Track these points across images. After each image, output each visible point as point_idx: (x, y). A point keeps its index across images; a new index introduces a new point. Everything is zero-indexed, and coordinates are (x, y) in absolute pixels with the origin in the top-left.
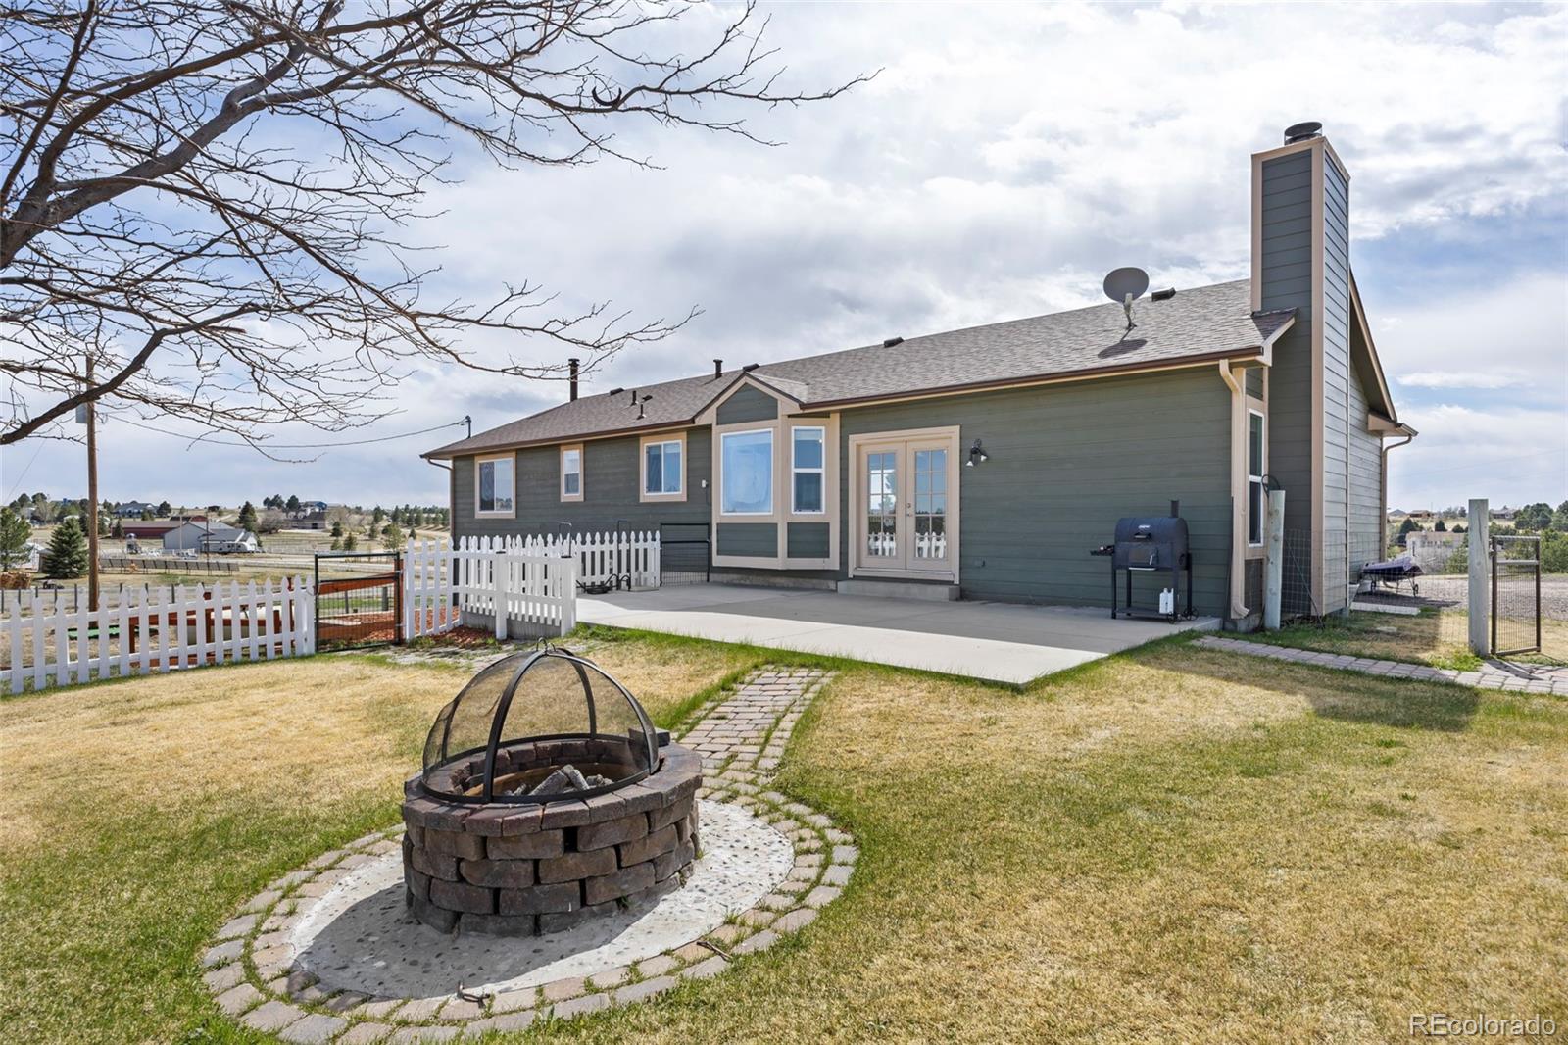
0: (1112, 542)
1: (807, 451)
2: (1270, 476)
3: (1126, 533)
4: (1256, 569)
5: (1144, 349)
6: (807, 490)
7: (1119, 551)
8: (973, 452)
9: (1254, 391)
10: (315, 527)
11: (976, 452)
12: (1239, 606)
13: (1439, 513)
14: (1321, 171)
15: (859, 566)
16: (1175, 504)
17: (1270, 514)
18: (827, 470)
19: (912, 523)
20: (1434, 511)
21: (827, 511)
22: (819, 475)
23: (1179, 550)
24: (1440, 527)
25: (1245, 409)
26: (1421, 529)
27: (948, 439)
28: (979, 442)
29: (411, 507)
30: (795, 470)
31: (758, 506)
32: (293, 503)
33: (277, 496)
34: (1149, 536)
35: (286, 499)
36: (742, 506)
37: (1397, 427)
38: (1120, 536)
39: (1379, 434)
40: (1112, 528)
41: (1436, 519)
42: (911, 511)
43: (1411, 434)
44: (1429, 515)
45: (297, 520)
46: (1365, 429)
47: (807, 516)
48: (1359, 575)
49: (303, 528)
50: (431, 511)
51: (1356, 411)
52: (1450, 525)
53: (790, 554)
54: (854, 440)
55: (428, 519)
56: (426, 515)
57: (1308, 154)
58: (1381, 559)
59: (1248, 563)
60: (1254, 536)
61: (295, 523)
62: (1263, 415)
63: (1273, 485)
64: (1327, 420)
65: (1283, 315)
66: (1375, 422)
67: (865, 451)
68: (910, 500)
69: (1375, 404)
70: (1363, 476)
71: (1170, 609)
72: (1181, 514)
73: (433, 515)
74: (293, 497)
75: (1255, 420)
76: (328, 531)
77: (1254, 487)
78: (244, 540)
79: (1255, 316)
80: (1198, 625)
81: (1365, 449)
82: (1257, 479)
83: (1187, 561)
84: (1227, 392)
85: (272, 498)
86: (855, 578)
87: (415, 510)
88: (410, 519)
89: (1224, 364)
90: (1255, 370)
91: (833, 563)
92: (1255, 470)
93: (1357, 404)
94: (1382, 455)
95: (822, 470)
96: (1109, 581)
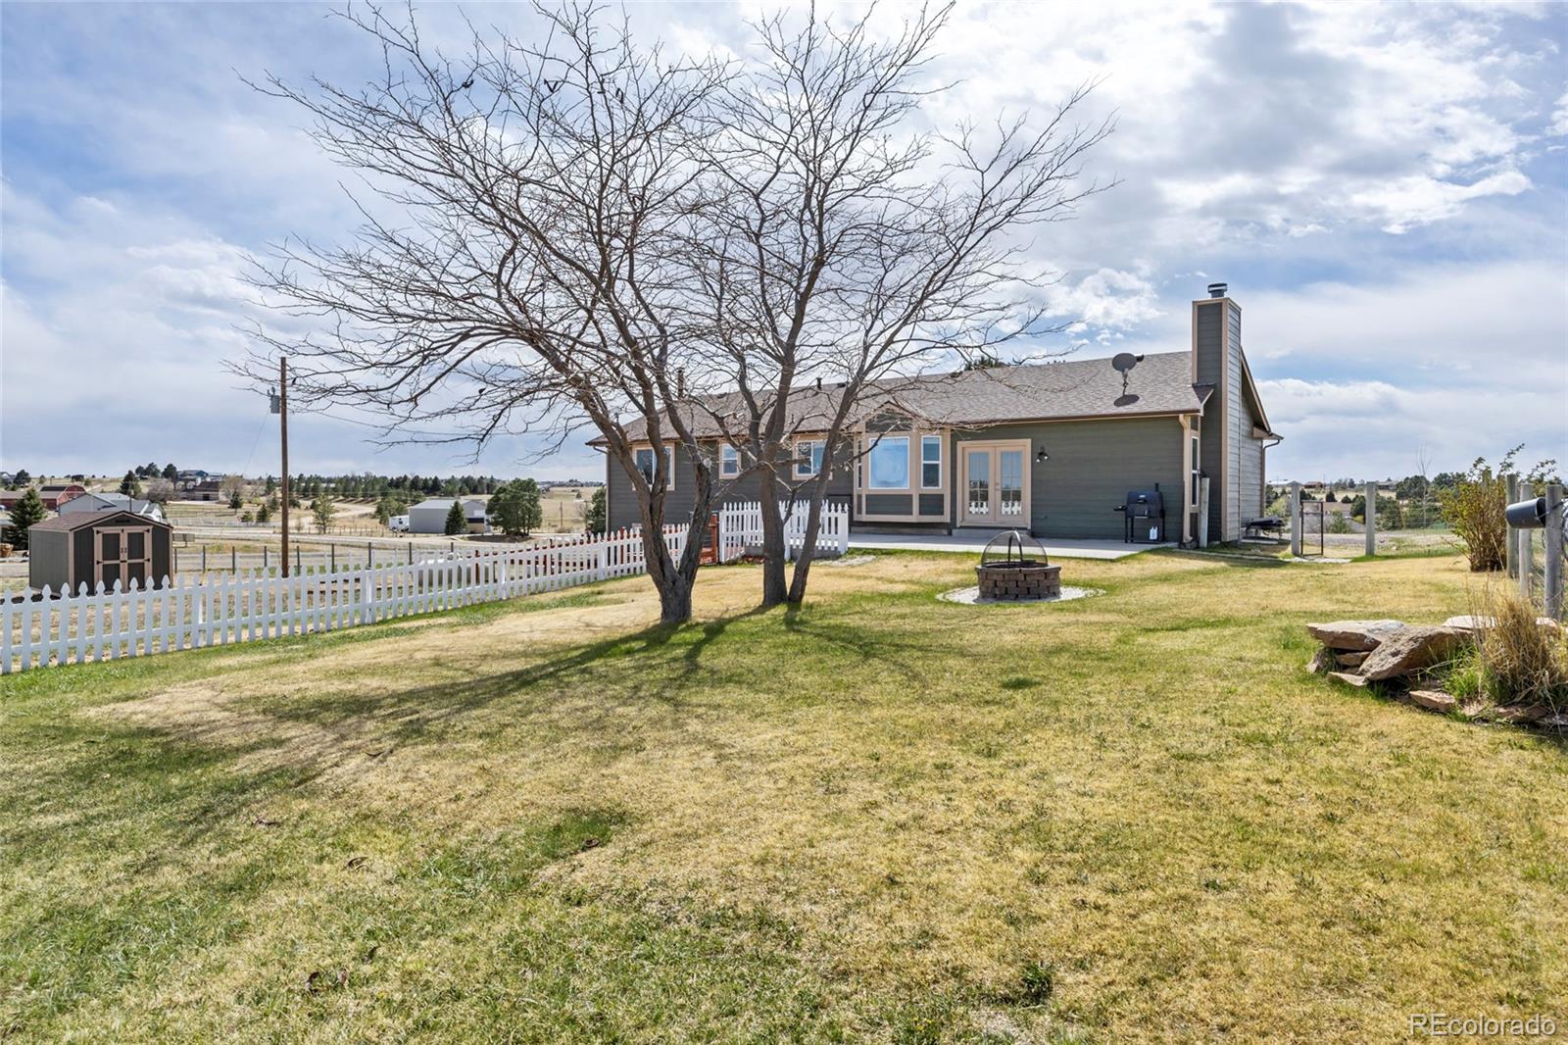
0: (1125, 504)
1: (931, 450)
2: (1201, 470)
3: (1133, 499)
4: (1195, 518)
5: (1138, 403)
6: (931, 475)
7: (1129, 509)
8: (1039, 454)
9: (1194, 427)
10: (206, 498)
11: (1042, 454)
12: (1187, 536)
13: (1331, 485)
14: (1228, 314)
15: (963, 520)
16: (1157, 485)
17: (1201, 490)
18: (942, 462)
19: (999, 495)
20: (1328, 482)
21: (943, 487)
22: (937, 465)
23: (1159, 508)
24: (1331, 498)
25: (1190, 436)
26: (1314, 498)
27: (1025, 445)
28: (1042, 448)
29: (307, 476)
30: (923, 462)
31: (898, 483)
32: (170, 472)
33: (151, 465)
34: (1145, 501)
35: (162, 468)
36: (886, 483)
37: (1270, 435)
38: (1130, 501)
39: (1261, 439)
40: (1126, 497)
41: (1327, 490)
42: (998, 487)
43: (1280, 438)
44: (1321, 486)
45: (186, 490)
46: (1251, 436)
47: (931, 490)
48: (1249, 525)
49: (193, 500)
50: (330, 481)
51: (1246, 426)
52: (1339, 496)
53: (921, 513)
54: (960, 445)
55: (326, 490)
56: (324, 485)
57: (1219, 305)
58: (1262, 516)
59: (1191, 515)
60: (1194, 502)
61: (184, 494)
62: (1198, 439)
63: (1203, 475)
64: (1229, 441)
65: (1209, 387)
66: (1257, 432)
67: (967, 451)
68: (998, 481)
69: (1257, 422)
70: (1250, 466)
71: (1155, 537)
72: (1161, 490)
73: (333, 485)
74: (170, 466)
75: (1195, 441)
76: (224, 503)
77: (1194, 475)
78: (149, 511)
79: (1194, 386)
80: (1169, 545)
81: (1251, 449)
82: (1195, 472)
83: (1163, 513)
84: (1181, 428)
85: (145, 466)
86: (961, 527)
87: (310, 479)
88: (306, 489)
89: (1181, 416)
90: (1194, 420)
91: (946, 518)
92: (1194, 468)
93: (1246, 423)
94: (1262, 452)
95: (939, 462)
96: (1124, 526)
